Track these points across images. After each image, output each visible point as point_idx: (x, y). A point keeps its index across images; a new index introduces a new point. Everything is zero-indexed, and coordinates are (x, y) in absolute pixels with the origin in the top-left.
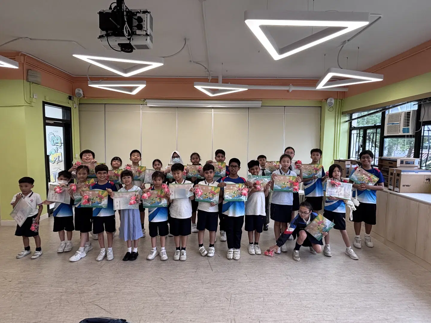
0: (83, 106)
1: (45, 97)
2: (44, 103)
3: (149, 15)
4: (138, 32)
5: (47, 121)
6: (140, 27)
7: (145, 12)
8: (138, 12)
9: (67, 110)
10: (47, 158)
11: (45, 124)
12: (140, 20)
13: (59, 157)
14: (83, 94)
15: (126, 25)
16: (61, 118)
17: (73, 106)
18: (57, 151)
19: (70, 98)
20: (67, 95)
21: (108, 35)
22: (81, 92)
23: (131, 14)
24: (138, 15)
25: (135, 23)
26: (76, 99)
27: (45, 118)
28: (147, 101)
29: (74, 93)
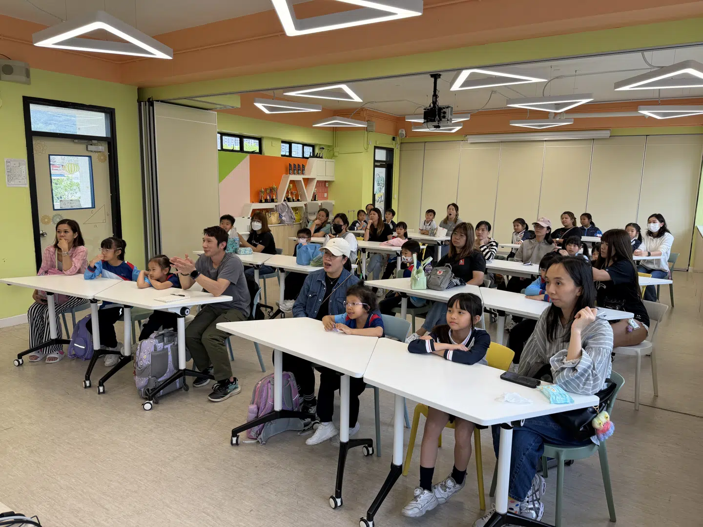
0: (403, 145)
1: (376, 141)
2: (376, 148)
3: (450, 108)
4: (443, 119)
5: (376, 164)
6: (444, 117)
7: (448, 107)
8: (444, 108)
9: (390, 152)
10: (374, 195)
11: (375, 166)
12: (445, 113)
13: (381, 196)
14: (406, 134)
15: (437, 116)
16: (385, 160)
17: (396, 147)
18: (380, 191)
19: (394, 139)
20: (391, 137)
21: (427, 122)
22: (404, 132)
23: (440, 109)
24: (444, 110)
25: (442, 115)
26: (398, 139)
27: (375, 161)
28: (468, 137)
29: (397, 133)
